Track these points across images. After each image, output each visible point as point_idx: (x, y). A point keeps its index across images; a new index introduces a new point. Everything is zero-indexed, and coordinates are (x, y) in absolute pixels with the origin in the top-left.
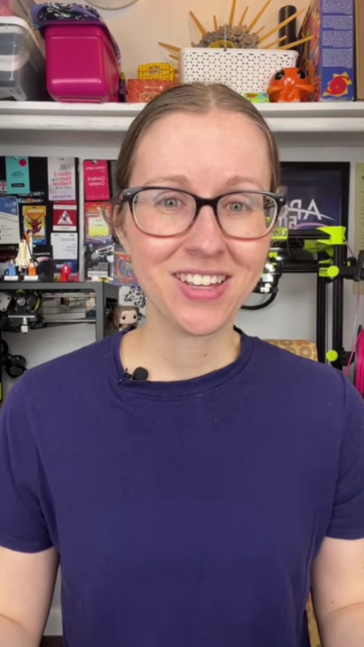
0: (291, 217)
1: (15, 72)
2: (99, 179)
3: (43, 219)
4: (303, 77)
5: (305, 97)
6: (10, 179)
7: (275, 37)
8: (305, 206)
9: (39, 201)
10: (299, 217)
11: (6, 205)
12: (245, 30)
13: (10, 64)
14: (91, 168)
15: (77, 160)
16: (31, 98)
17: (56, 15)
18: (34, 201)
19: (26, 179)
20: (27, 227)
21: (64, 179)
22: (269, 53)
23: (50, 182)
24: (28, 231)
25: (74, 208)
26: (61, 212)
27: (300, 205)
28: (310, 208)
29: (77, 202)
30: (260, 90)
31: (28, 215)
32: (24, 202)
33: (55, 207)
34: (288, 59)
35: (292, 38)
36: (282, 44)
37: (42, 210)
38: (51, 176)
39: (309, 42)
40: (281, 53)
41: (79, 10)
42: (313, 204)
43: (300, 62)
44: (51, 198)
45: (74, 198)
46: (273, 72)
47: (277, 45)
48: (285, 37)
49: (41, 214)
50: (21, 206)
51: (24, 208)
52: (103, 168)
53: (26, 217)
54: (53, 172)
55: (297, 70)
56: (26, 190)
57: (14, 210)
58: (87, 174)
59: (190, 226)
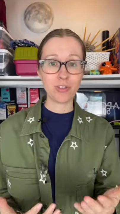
0: (108, 109)
1: (4, 69)
2: (35, 95)
3: (15, 111)
4: (113, 65)
5: (114, 73)
6: (3, 96)
7: (100, 47)
8: (113, 104)
9: (13, 104)
10: (111, 108)
11: (2, 105)
12: (89, 44)
13: (2, 66)
14: (32, 91)
15: (27, 89)
18: (11, 104)
19: (8, 96)
20: (9, 114)
21: (23, 96)
22: (99, 53)
23: (17, 97)
24: (9, 115)
25: (26, 106)
26: (21, 108)
27: (111, 104)
28: (115, 105)
29: (27, 104)
30: (96, 69)
31: (9, 109)
32: (8, 104)
33: (19, 106)
34: (105, 56)
35: (108, 48)
36: (103, 50)
37: (14, 107)
38: (17, 95)
39: (114, 50)
40: (103, 53)
41: (27, 43)
42: (116, 103)
43: (111, 58)
44: (18, 103)
45: (26, 103)
46: (101, 63)
47: (101, 50)
48: (105, 47)
49: (14, 109)
50: (6, 106)
51: (8, 106)
52: (37, 91)
53: (8, 110)
54: (18, 93)
55: (110, 62)
56: (9, 100)
57: (4, 107)
58: (31, 94)
59: (58, 71)
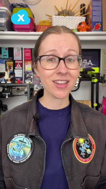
0: (84, 65)
1: (4, 23)
2: (28, 54)
3: (12, 66)
4: (87, 24)
5: (88, 30)
6: (3, 54)
7: (79, 13)
9: (11, 60)
10: (86, 65)
11: (2, 61)
12: (70, 11)
13: (3, 21)
14: (26, 51)
15: (22, 48)
16: (9, 30)
17: (16, 6)
18: (10, 60)
19: (7, 54)
20: (8, 68)
21: (18, 54)
22: (77, 17)
23: (14, 55)
24: (8, 69)
25: (21, 62)
26: (17, 63)
27: (86, 61)
28: (89, 62)
29: (22, 61)
30: (75, 28)
31: (8, 64)
32: (7, 60)
33: (16, 62)
34: (83, 19)
35: (84, 13)
36: (81, 15)
37: (12, 63)
38: (14, 53)
39: (89, 14)
40: (81, 17)
41: (23, 5)
42: (90, 61)
43: (86, 20)
44: (14, 59)
45: (21, 59)
46: (79, 23)
47: (80, 15)
48: (82, 13)
49: (12, 64)
50: (6, 61)
51: (7, 62)
52: (29, 51)
53: (7, 65)
54: (15, 52)
55: (86, 22)
56: (7, 57)
57: (4, 63)
58: (25, 52)
59: (57, 66)
